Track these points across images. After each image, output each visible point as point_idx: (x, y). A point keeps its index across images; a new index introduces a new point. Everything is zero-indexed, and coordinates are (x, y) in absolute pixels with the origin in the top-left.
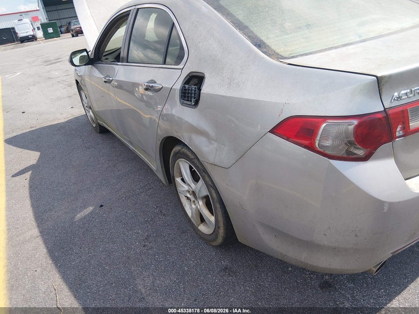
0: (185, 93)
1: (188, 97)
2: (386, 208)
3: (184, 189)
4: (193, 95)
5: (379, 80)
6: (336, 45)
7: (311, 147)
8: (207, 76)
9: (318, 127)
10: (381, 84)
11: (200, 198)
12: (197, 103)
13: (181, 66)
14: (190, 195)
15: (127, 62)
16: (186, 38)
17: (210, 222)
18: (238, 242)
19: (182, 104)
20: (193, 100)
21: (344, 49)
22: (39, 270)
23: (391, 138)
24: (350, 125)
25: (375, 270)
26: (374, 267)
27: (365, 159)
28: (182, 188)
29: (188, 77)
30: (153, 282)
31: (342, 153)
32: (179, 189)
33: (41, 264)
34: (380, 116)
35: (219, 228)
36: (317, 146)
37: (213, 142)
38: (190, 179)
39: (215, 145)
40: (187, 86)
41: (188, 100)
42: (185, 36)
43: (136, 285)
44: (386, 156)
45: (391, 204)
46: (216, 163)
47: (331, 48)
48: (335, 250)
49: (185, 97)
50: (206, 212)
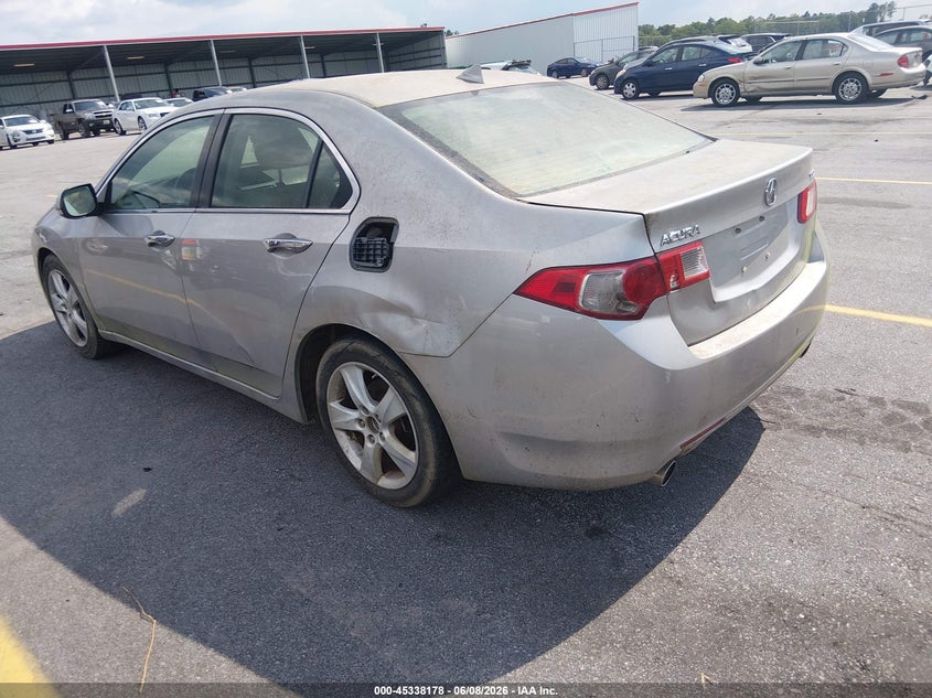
0: (361, 250)
1: (368, 255)
2: (668, 379)
3: (348, 419)
4: (379, 252)
5: (646, 218)
6: (581, 180)
7: (573, 308)
8: (401, 222)
9: (581, 280)
10: (648, 223)
11: (384, 426)
12: (386, 265)
13: (346, 209)
14: (363, 426)
15: (210, 207)
16: (353, 166)
17: (406, 462)
18: (464, 479)
19: (357, 268)
20: (379, 259)
21: (594, 184)
22: (73, 598)
23: (665, 290)
24: (618, 274)
25: (663, 478)
26: (658, 473)
27: (638, 317)
28: (343, 417)
29: (363, 226)
30: (317, 576)
31: (612, 311)
32: (336, 422)
33: (73, 588)
34: (651, 262)
35: (426, 466)
36: (581, 304)
37: (420, 320)
38: (366, 396)
39: (424, 324)
40: (364, 240)
41: (368, 261)
42: (352, 163)
43: (286, 585)
44: (661, 313)
45: (674, 372)
46: (427, 353)
47: (576, 184)
48: (612, 447)
49: (360, 256)
50: (397, 448)
